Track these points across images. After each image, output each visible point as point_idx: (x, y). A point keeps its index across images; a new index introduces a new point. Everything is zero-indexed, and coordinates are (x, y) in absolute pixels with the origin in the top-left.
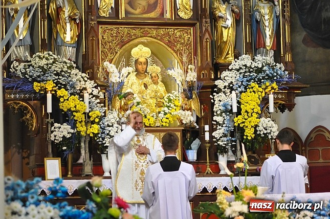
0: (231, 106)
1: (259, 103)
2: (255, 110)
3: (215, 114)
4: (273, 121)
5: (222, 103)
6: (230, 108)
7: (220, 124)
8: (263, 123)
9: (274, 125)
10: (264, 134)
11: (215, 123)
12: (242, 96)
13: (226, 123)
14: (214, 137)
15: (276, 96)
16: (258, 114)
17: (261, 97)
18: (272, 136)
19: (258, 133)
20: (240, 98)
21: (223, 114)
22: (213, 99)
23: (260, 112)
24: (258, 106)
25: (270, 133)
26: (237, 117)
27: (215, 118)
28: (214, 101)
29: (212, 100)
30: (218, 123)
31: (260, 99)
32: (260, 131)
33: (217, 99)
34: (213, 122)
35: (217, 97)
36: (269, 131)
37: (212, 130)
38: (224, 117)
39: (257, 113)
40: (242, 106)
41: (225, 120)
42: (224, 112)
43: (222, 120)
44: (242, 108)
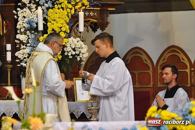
0: (37, 24)
1: (68, 21)
2: (63, 29)
3: (18, 32)
4: (83, 41)
5: (26, 20)
6: (35, 26)
7: (23, 44)
8: (72, 43)
9: (83, 46)
10: (72, 55)
11: (18, 42)
12: (49, 13)
13: (30, 42)
14: (17, 58)
15: (87, 14)
16: (67, 33)
17: (70, 15)
18: (80, 58)
19: (66, 54)
20: (47, 15)
21: (28, 32)
22: (17, 15)
23: (68, 31)
24: (66, 25)
25: (79, 55)
26: (43, 36)
27: (18, 36)
28: (18, 17)
29: (15, 16)
30: (21, 42)
31: (68, 17)
32: (68, 52)
33: (20, 15)
34: (16, 41)
35: (21, 13)
36: (77, 53)
37: (15, 49)
38: (28, 36)
39: (65, 32)
40: (49, 24)
41: (29, 38)
42: (29, 30)
43: (26, 39)
44: (48, 26)
